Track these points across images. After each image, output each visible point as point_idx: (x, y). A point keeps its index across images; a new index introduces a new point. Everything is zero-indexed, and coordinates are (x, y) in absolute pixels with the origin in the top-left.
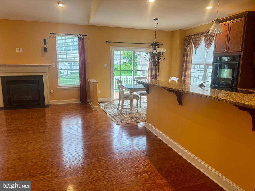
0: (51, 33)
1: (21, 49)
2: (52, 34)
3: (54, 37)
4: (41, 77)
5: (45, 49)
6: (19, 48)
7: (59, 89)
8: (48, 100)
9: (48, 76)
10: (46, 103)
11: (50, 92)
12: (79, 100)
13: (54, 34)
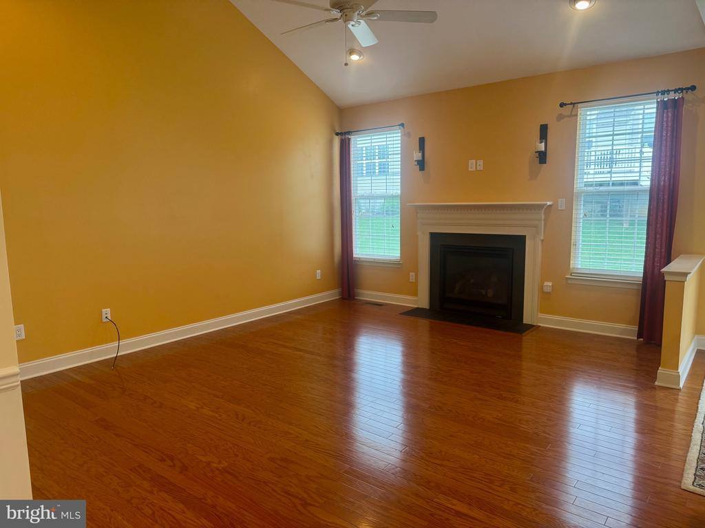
0: (562, 105)
1: (481, 162)
2: (566, 105)
3: (573, 113)
4: (521, 240)
5: (542, 157)
6: (474, 161)
7: (569, 282)
8: (532, 312)
9: (542, 238)
10: (526, 320)
11: (541, 287)
12: (636, 328)
13: (573, 104)
